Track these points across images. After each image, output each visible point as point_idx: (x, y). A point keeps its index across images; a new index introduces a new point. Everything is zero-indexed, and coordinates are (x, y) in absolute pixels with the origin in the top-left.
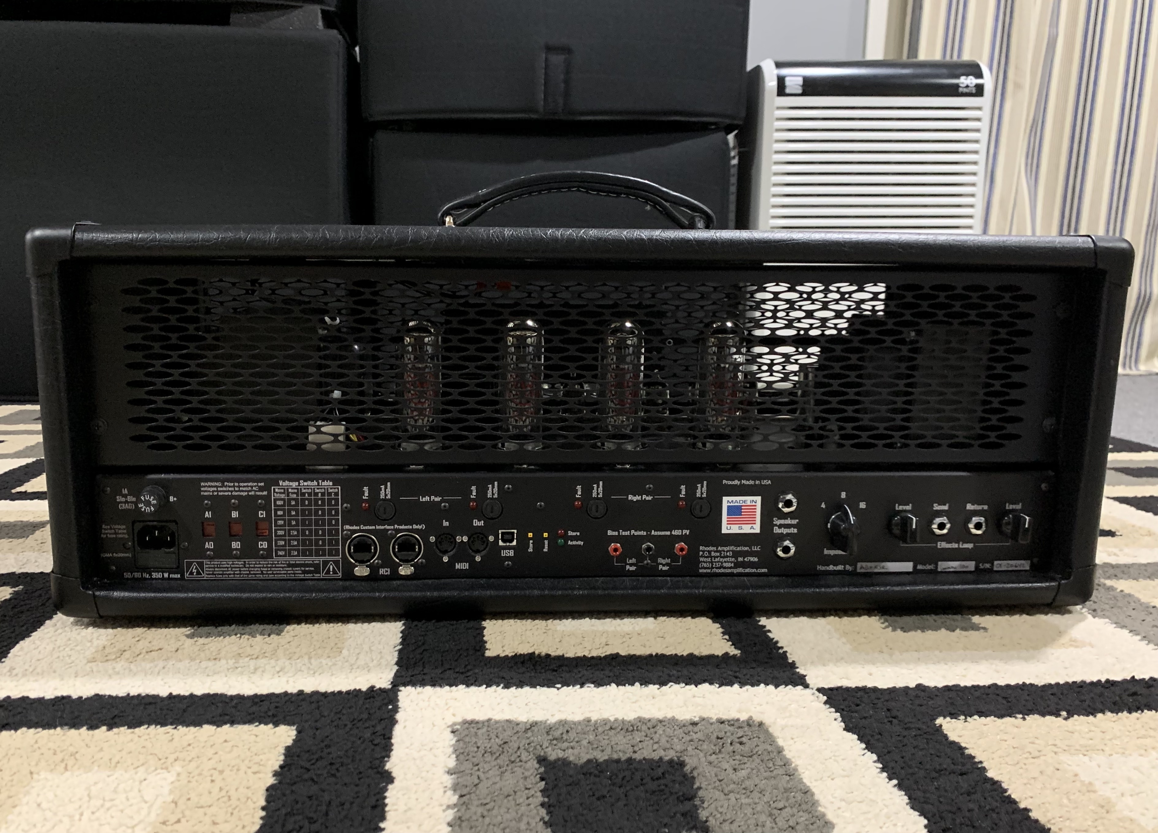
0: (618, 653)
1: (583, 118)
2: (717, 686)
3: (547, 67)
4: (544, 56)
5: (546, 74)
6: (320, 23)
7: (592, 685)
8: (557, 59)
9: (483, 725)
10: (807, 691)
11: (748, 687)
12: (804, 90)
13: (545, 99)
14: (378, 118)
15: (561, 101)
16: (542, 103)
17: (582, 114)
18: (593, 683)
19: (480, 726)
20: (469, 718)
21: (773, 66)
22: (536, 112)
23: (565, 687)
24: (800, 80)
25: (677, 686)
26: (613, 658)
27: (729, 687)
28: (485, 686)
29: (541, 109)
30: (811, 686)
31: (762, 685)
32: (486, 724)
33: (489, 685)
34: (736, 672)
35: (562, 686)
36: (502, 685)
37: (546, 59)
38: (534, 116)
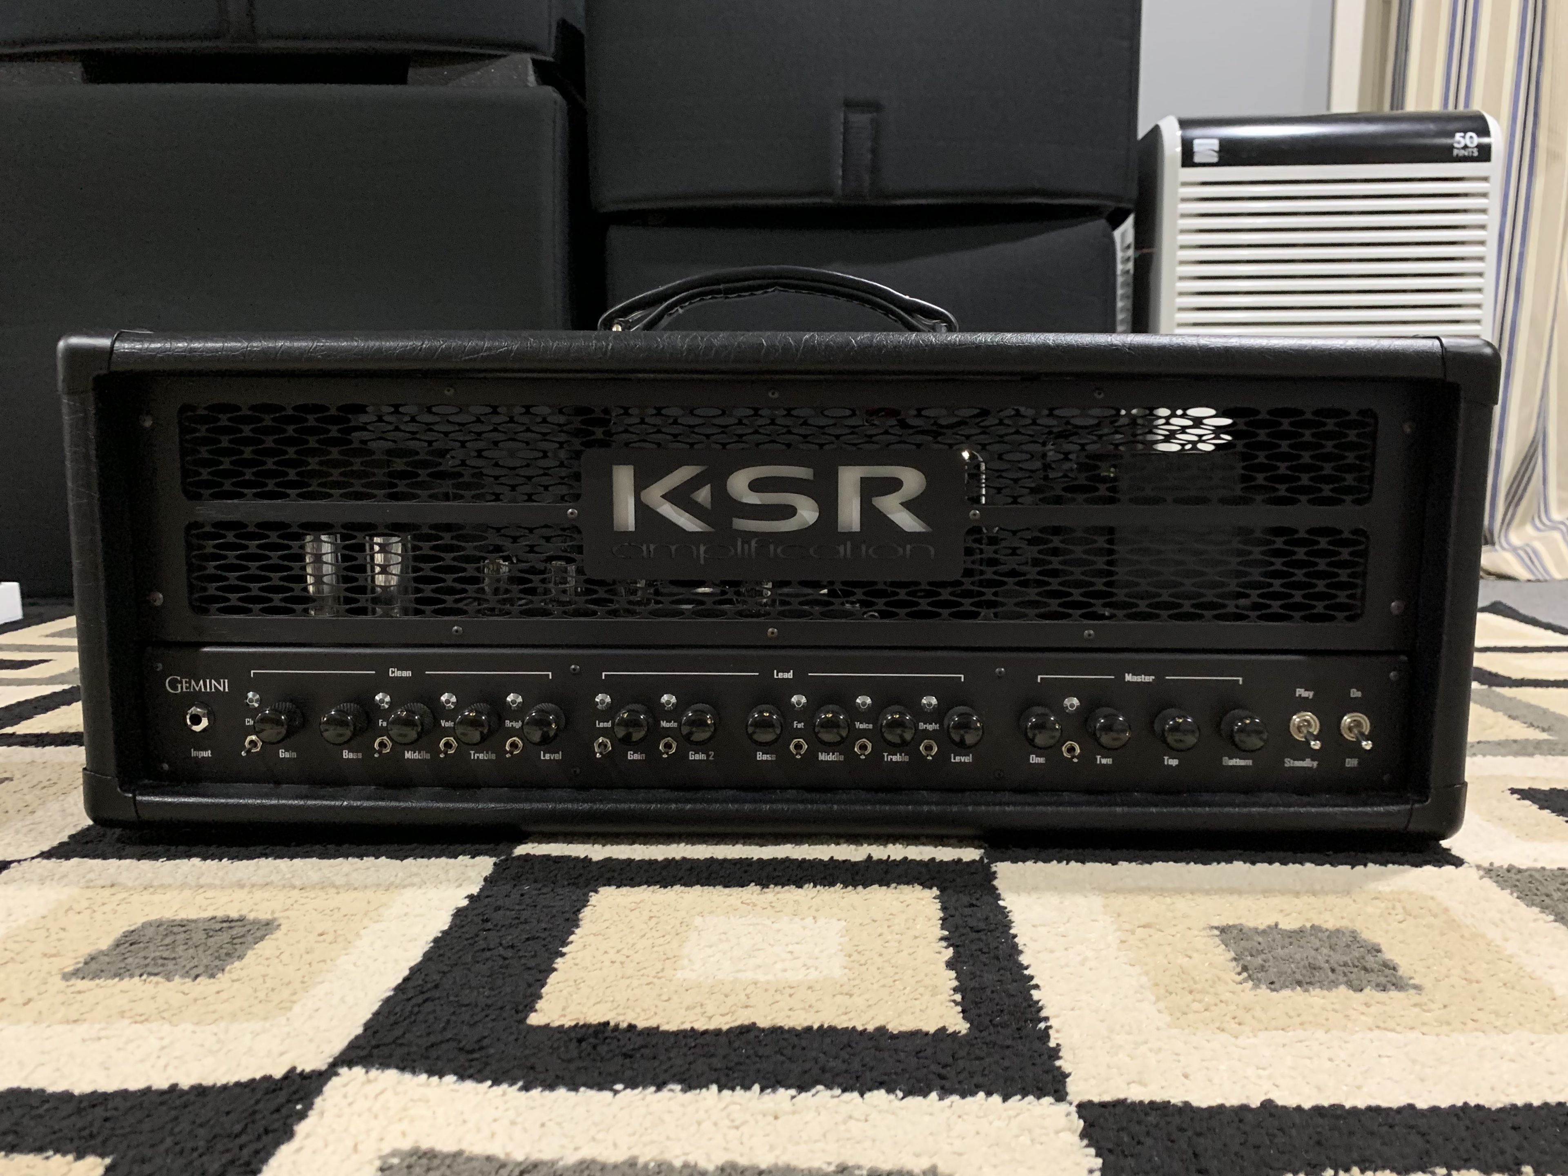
0: (754, 1024)
1: (899, 202)
2: (900, 1094)
3: (845, 133)
4: (842, 115)
5: (845, 140)
6: (532, 78)
7: (678, 1087)
8: (860, 119)
9: (442, 1164)
10: (1063, 1107)
11: (955, 1098)
12: (1220, 158)
13: (844, 177)
14: (612, 208)
15: (867, 178)
16: (840, 182)
17: (896, 196)
18: (680, 1081)
19: (436, 1162)
20: (425, 1145)
21: (1176, 125)
22: (831, 194)
23: (628, 1091)
24: (1215, 144)
25: (829, 1093)
26: (741, 1033)
27: (920, 1099)
28: (489, 1083)
29: (839, 192)
30: (1069, 1098)
31: (981, 1095)
32: (448, 1162)
33: (496, 1082)
34: (945, 1066)
35: (625, 1089)
36: (520, 1084)
37: (846, 122)
38: (829, 201)
